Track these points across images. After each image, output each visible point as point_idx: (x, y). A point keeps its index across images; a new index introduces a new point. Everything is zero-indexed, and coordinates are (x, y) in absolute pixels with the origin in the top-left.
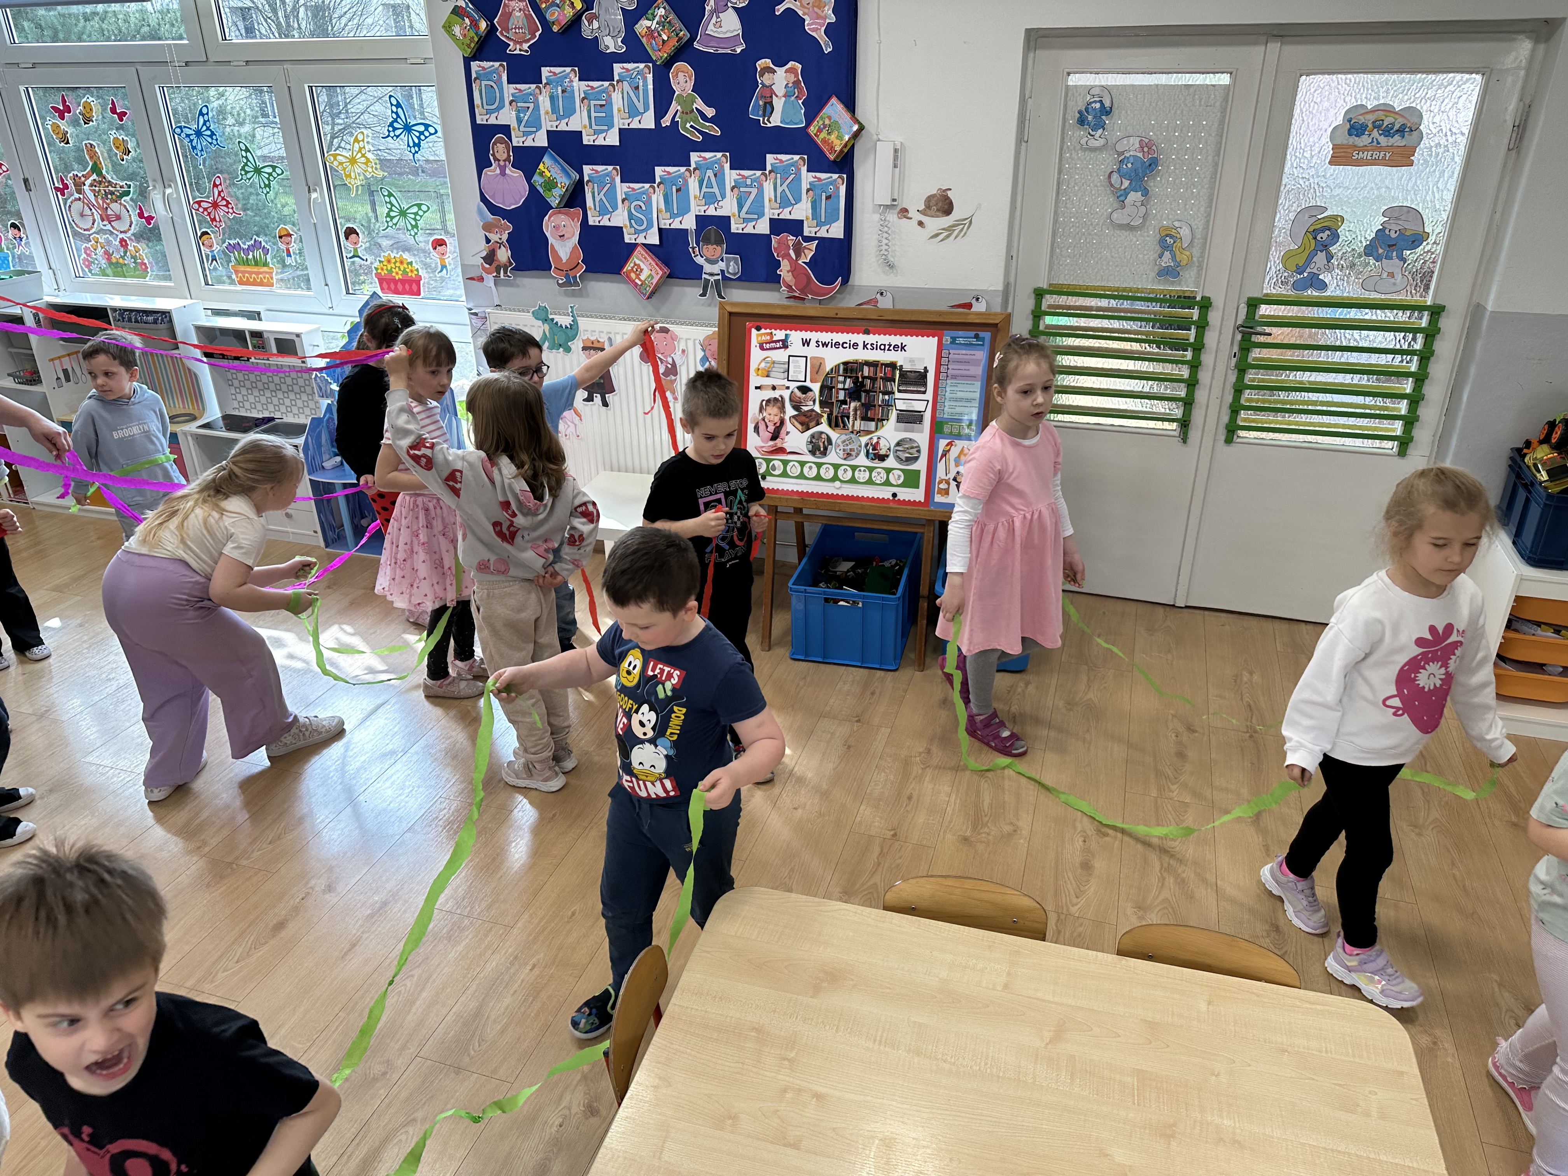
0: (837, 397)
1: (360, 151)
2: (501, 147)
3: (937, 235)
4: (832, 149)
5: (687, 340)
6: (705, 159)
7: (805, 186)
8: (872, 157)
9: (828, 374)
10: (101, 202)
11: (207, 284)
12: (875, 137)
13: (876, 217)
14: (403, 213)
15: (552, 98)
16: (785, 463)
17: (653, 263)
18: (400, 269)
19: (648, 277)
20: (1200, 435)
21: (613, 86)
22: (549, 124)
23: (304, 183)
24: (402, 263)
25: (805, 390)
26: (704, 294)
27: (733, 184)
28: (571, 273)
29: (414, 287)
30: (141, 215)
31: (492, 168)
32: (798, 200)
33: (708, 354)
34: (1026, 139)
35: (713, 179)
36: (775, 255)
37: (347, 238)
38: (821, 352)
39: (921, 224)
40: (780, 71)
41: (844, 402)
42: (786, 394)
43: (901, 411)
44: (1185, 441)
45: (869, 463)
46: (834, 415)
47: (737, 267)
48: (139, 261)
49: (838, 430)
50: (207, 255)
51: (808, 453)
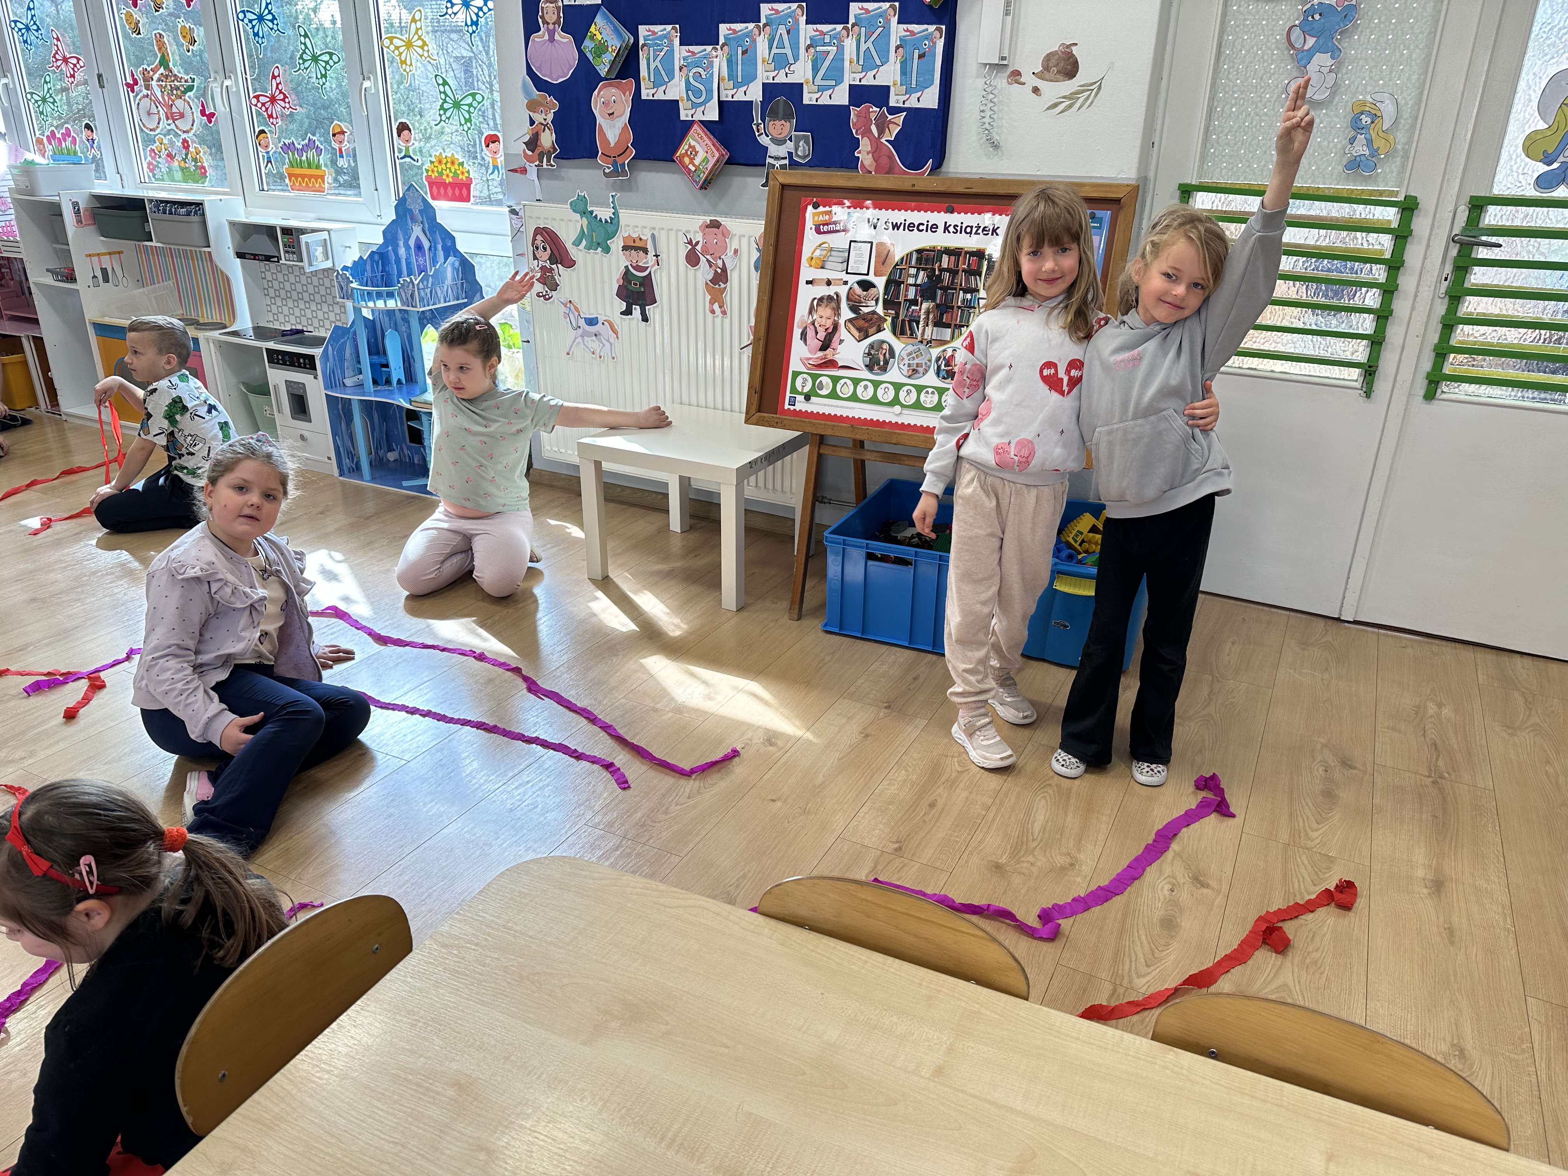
0: (906, 296)
1: (416, 33)
2: (551, 7)
3: (1055, 105)
5: (740, 237)
6: (777, 12)
7: (894, 42)
8: (979, 4)
9: (897, 265)
10: (166, 98)
11: (263, 190)
13: (980, 83)
14: (457, 105)
16: (835, 380)
17: (710, 144)
18: (451, 171)
19: (703, 161)
20: (1390, 389)
23: (359, 72)
24: (453, 163)
25: (866, 285)
26: (765, 183)
27: (809, 42)
28: (619, 160)
29: (464, 191)
30: (203, 113)
31: (540, 33)
32: (885, 60)
35: (785, 36)
36: (854, 131)
37: (399, 136)
38: (891, 236)
39: (1036, 90)
41: (914, 302)
42: (843, 291)
44: (1368, 394)
45: (939, 383)
46: (900, 319)
47: (807, 148)
48: (199, 164)
49: (904, 338)
50: (263, 156)
51: (864, 367)
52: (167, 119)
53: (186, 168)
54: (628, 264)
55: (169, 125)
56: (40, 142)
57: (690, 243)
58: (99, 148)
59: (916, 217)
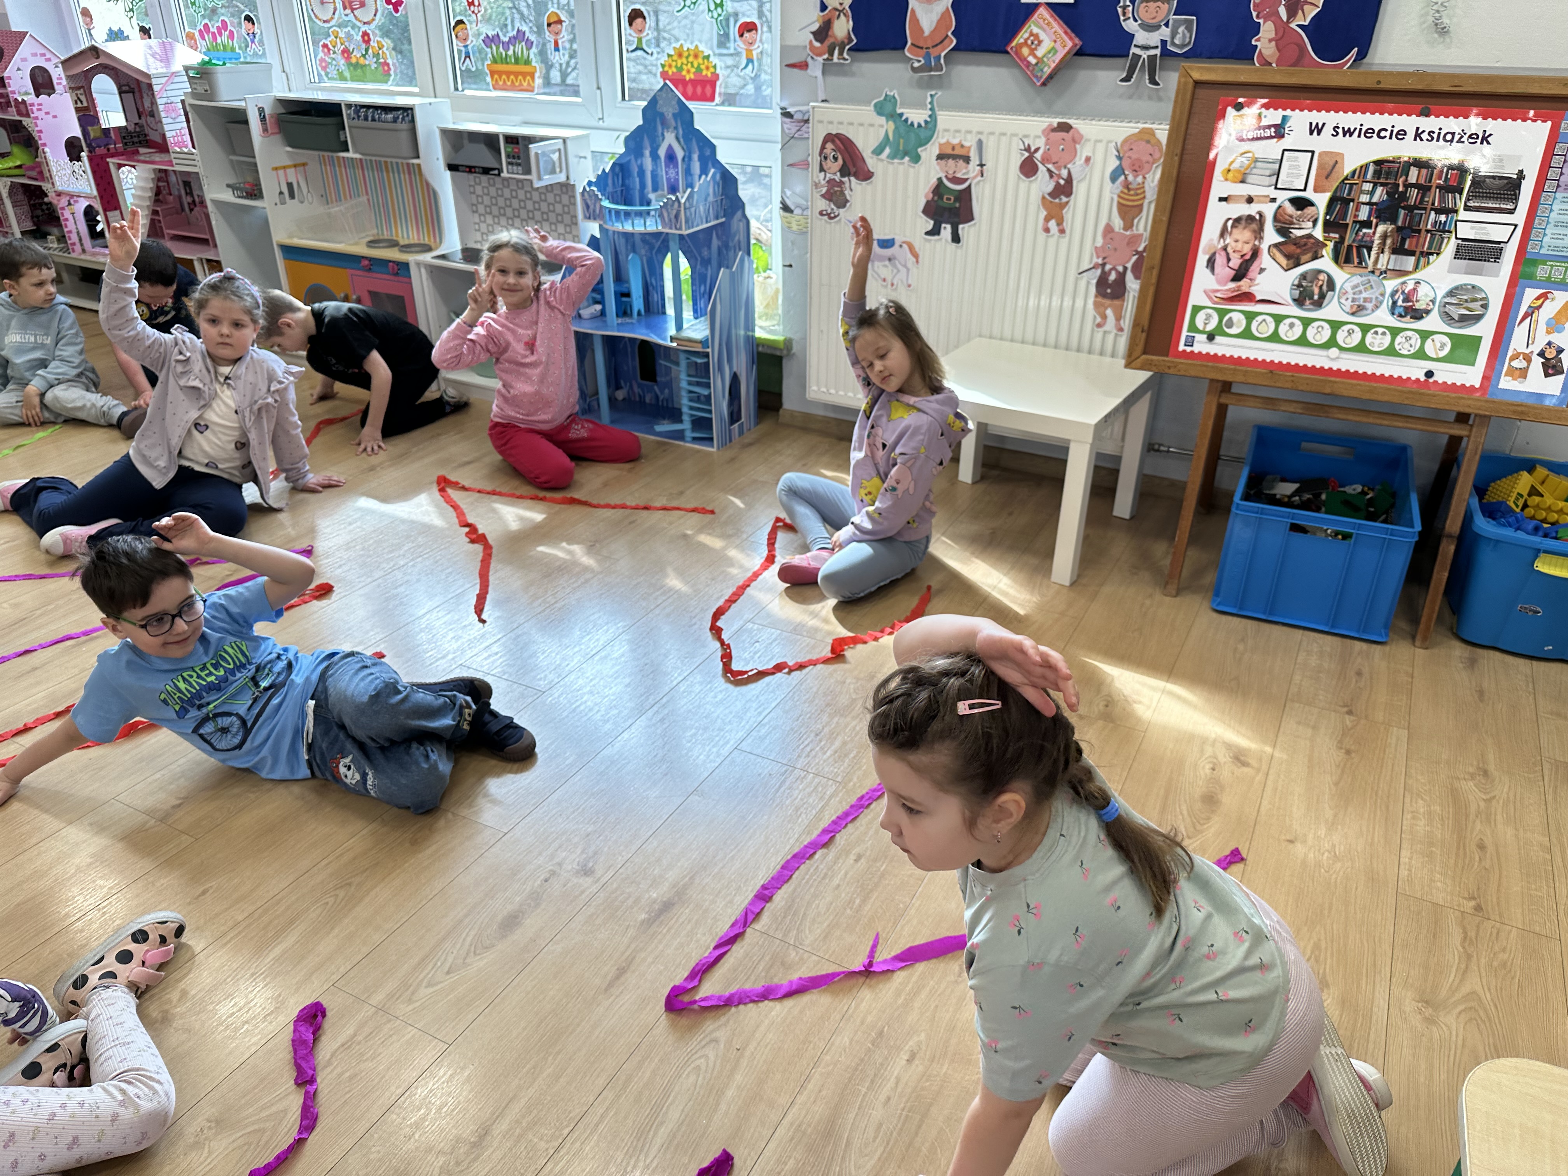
0: (1356, 216)
5: (1096, 142)
9: (1346, 178)
11: (456, 89)
16: (1250, 316)
17: (1061, 32)
18: (692, 66)
19: (1049, 52)
25: (1301, 203)
26: (1127, 79)
29: (709, 89)
33: (1126, 163)
36: (1254, 14)
37: (630, 25)
38: (1341, 144)
41: (1367, 224)
42: (1269, 211)
43: (1463, 240)
46: (1346, 244)
47: (1188, 35)
48: (382, 60)
49: (1349, 268)
50: (460, 51)
51: (1291, 302)
52: (345, 8)
53: (365, 65)
54: (942, 175)
55: (346, 15)
56: (190, 37)
57: (1028, 149)
58: (261, 43)
59: (1376, 121)
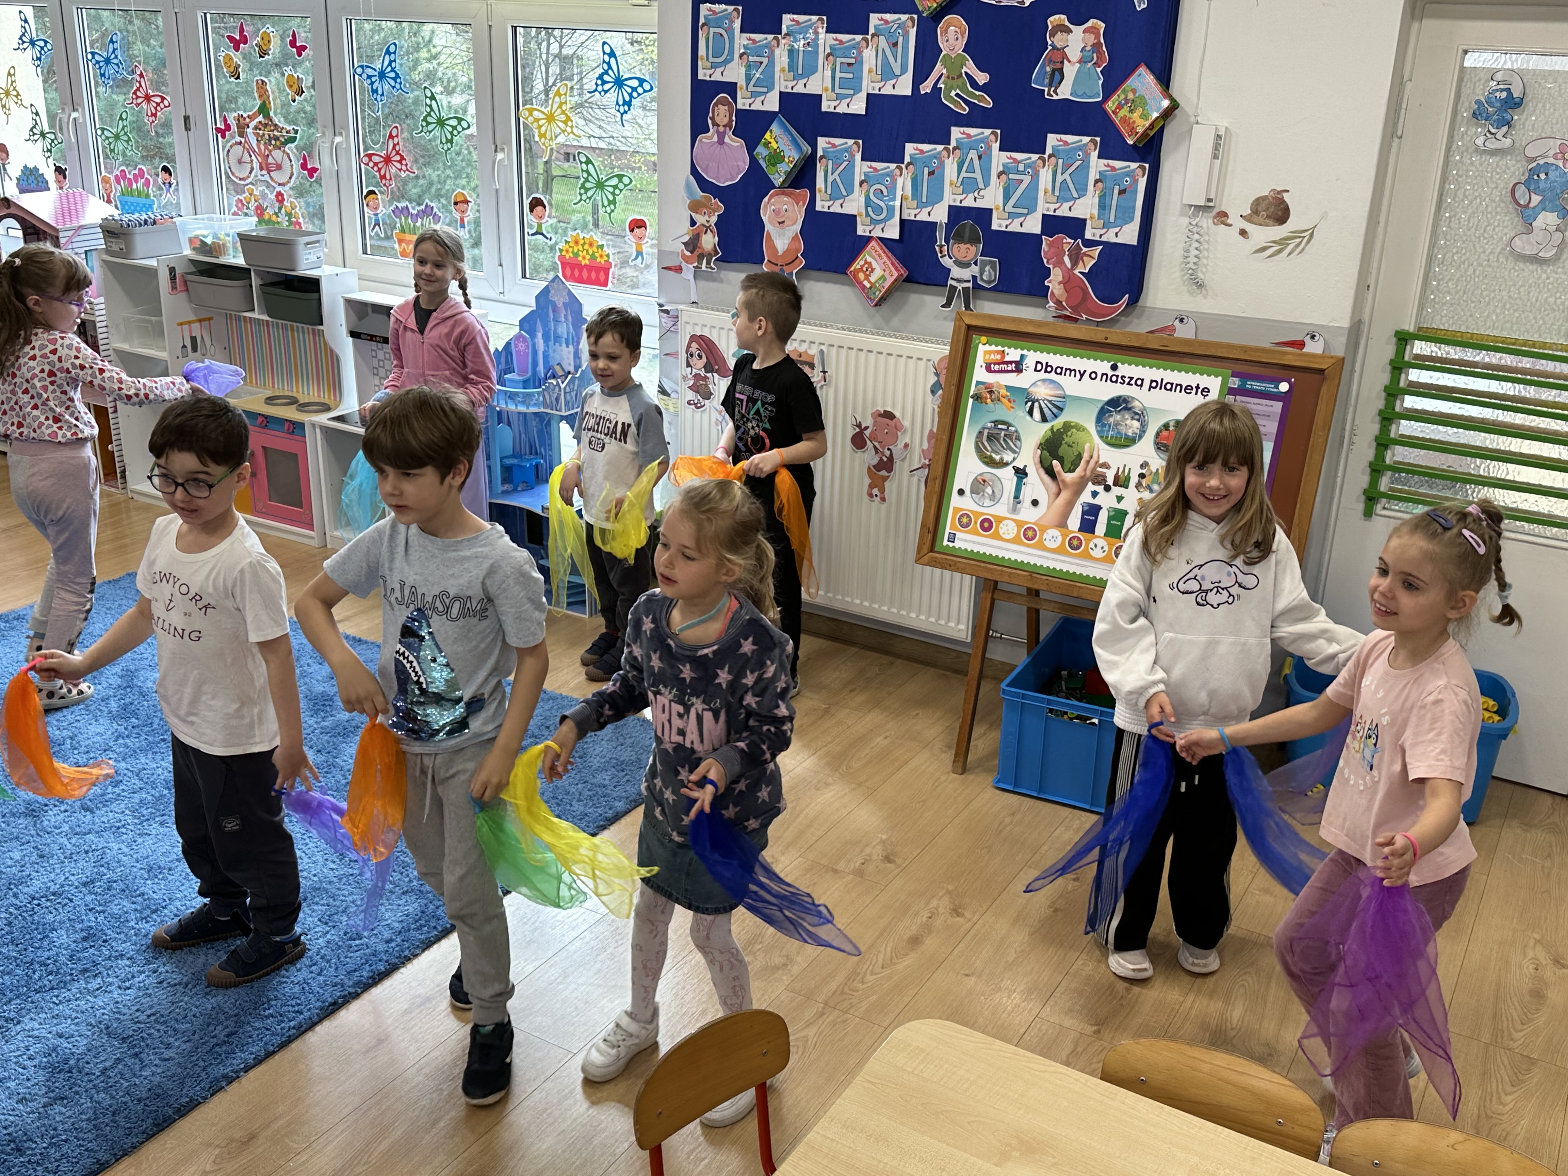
1: (559, 107)
2: (722, 110)
3: (1264, 249)
4: (1132, 131)
6: (969, 136)
7: (1093, 175)
8: (1187, 143)
11: (365, 252)
12: (1193, 119)
13: (1185, 221)
14: (599, 184)
15: (792, 52)
17: (888, 262)
18: (588, 253)
19: (880, 279)
21: (867, 41)
22: (783, 84)
23: (491, 141)
24: (591, 245)
26: (948, 305)
27: (1001, 169)
28: (786, 268)
29: (602, 275)
30: (304, 166)
31: (709, 134)
34: (1399, 133)
35: (976, 162)
36: (1045, 261)
37: (532, 211)
39: (1243, 233)
40: (1078, 30)
47: (993, 273)
48: (294, 219)
50: (370, 218)
52: (261, 169)
53: (277, 222)
55: (263, 176)
56: (106, 181)
58: (177, 192)
